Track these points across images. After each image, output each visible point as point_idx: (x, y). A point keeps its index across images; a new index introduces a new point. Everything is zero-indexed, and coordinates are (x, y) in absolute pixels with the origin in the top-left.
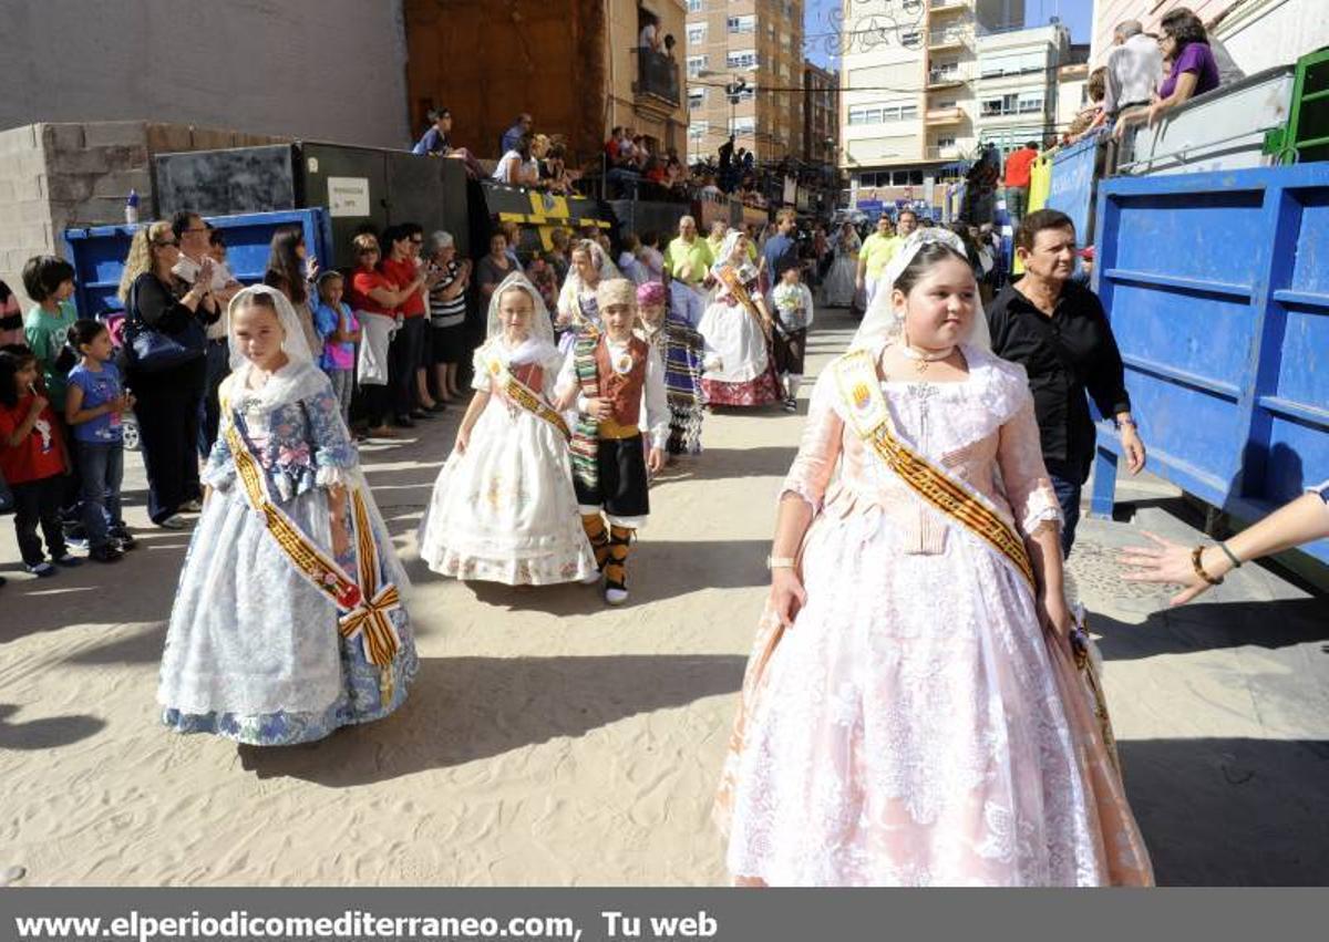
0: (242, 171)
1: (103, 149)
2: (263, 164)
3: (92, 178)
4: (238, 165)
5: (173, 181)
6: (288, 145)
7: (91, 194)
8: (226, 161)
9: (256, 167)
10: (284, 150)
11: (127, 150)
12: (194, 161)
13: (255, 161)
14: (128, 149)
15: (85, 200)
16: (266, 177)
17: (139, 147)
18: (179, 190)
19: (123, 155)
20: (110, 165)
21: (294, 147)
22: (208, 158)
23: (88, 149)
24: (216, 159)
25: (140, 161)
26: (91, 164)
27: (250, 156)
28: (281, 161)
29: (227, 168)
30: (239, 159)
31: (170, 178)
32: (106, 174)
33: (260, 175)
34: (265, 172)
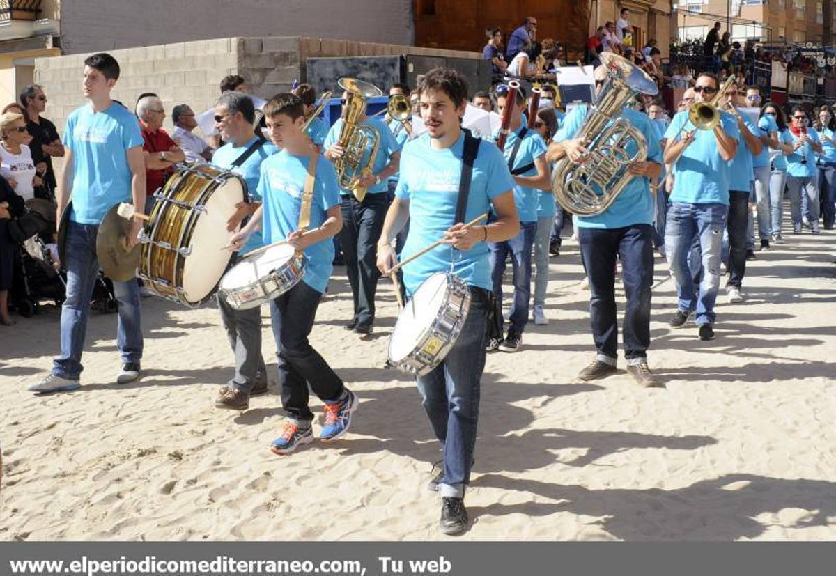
0: (366, 70)
1: (272, 54)
2: (381, 67)
3: (265, 71)
4: (365, 66)
5: (318, 75)
6: (399, 56)
7: (263, 81)
8: (356, 64)
9: (377, 69)
10: (396, 59)
11: (286, 55)
12: (334, 63)
13: (376, 65)
14: (288, 54)
15: (259, 85)
16: (382, 74)
17: (295, 53)
18: (322, 80)
19: (285, 57)
20: (276, 65)
21: (402, 58)
22: (344, 61)
23: (264, 53)
24: (349, 62)
25: (295, 61)
26: (265, 63)
27: (372, 61)
28: (393, 65)
29: (355, 68)
30: (365, 63)
31: (316, 74)
32: (274, 69)
33: (378, 74)
34: (382, 72)
